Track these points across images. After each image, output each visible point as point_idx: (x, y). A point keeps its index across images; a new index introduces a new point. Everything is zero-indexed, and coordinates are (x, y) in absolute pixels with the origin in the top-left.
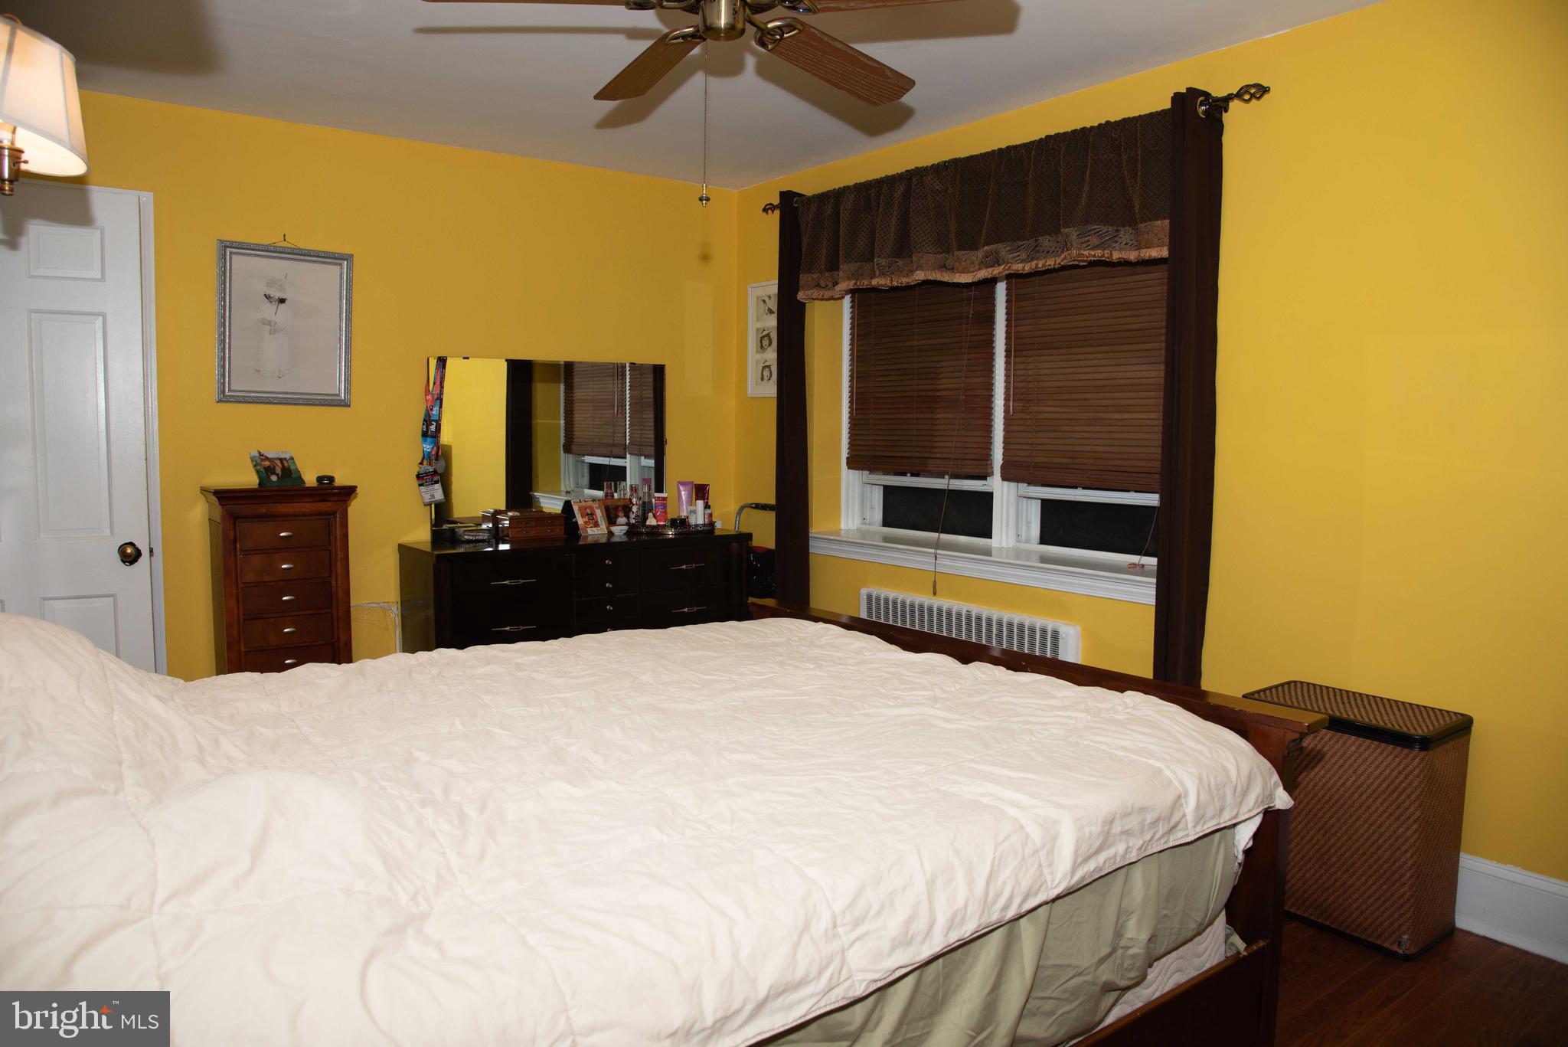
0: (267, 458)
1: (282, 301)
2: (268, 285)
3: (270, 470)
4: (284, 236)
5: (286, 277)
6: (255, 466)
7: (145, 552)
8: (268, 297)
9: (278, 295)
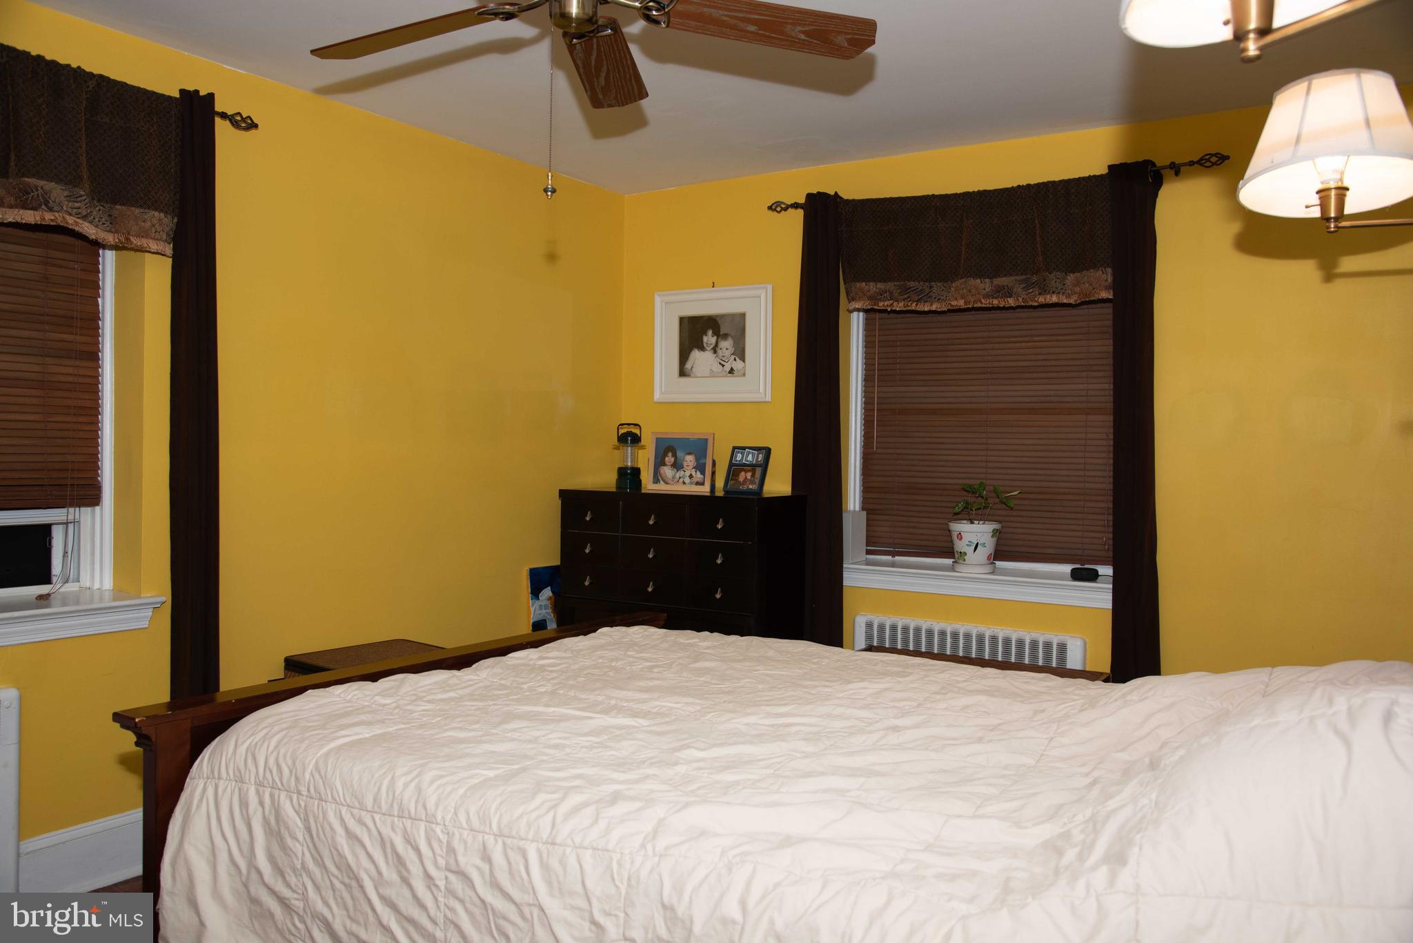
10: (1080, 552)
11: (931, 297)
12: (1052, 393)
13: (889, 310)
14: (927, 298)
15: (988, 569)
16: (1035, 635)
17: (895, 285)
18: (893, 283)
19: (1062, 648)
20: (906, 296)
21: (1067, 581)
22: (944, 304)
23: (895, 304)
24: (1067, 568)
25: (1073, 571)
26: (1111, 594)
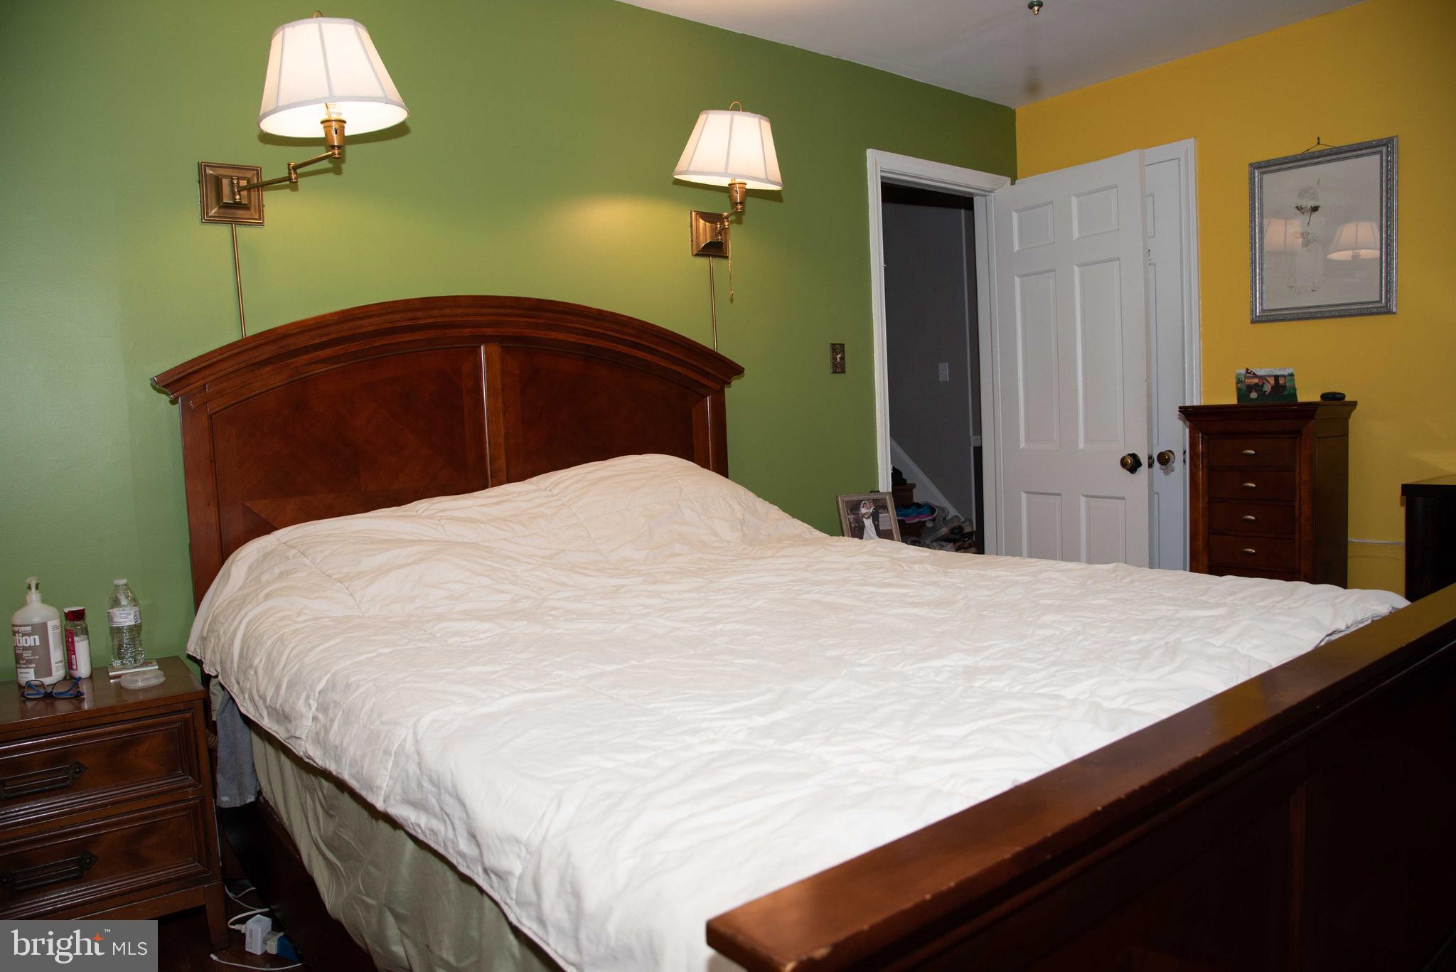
0: (1255, 376)
1: (1315, 209)
2: (1300, 196)
3: (1250, 388)
4: (1319, 139)
5: (1318, 183)
6: (1237, 383)
7: (1145, 461)
8: (1299, 208)
9: (1309, 203)
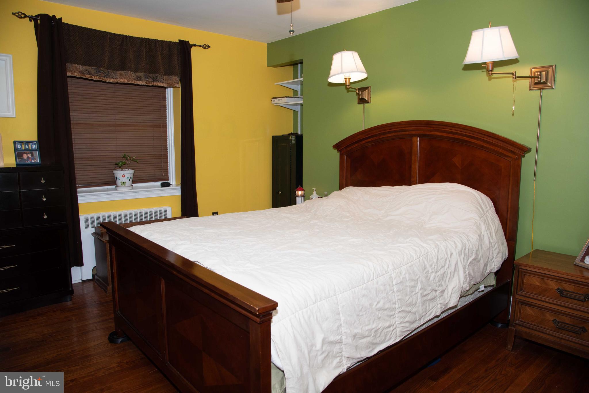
10: (154, 178)
11: (109, 76)
12: (141, 119)
13: (89, 79)
14: (107, 76)
15: (131, 188)
16: (156, 209)
17: (92, 68)
18: (91, 67)
19: (166, 211)
20: (99, 74)
21: (160, 188)
22: (115, 80)
23: (93, 77)
24: (159, 183)
25: (162, 184)
26: (180, 190)
